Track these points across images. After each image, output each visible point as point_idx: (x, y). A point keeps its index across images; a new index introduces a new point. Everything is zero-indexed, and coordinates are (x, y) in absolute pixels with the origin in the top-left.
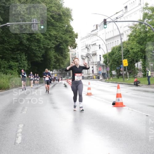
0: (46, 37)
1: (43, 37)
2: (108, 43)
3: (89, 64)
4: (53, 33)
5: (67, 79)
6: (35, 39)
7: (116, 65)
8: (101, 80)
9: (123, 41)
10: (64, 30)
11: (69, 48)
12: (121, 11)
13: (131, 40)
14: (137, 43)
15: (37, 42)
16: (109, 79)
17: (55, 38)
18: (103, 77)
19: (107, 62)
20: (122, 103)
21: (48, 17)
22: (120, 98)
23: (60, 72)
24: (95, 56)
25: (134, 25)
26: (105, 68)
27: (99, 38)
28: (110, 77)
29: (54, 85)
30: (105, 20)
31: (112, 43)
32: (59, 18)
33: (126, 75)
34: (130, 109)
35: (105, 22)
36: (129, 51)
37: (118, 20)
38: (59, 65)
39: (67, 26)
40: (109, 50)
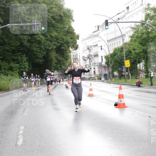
0: (47, 38)
1: (44, 38)
2: (110, 44)
3: (91, 65)
4: (54, 34)
5: (69, 80)
6: (36, 40)
7: (118, 66)
8: (103, 81)
9: (125, 42)
10: (65, 31)
11: (71, 49)
12: (123, 12)
13: (133, 41)
14: (139, 44)
15: (38, 44)
16: (111, 80)
17: (56, 39)
18: (105, 77)
19: (109, 62)
20: (124, 104)
21: (48, 18)
22: (122, 99)
23: (62, 74)
24: (97, 57)
25: (136, 26)
26: (107, 69)
27: (100, 39)
28: (112, 78)
29: (56, 86)
30: (107, 21)
31: (114, 44)
32: (60, 19)
33: (128, 75)
34: (132, 110)
35: (107, 23)
36: (131, 52)
37: (120, 21)
38: (61, 67)
39: (68, 27)
40: (111, 51)
